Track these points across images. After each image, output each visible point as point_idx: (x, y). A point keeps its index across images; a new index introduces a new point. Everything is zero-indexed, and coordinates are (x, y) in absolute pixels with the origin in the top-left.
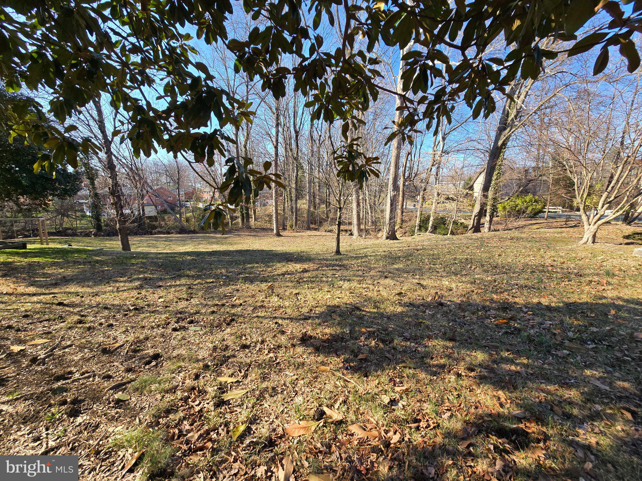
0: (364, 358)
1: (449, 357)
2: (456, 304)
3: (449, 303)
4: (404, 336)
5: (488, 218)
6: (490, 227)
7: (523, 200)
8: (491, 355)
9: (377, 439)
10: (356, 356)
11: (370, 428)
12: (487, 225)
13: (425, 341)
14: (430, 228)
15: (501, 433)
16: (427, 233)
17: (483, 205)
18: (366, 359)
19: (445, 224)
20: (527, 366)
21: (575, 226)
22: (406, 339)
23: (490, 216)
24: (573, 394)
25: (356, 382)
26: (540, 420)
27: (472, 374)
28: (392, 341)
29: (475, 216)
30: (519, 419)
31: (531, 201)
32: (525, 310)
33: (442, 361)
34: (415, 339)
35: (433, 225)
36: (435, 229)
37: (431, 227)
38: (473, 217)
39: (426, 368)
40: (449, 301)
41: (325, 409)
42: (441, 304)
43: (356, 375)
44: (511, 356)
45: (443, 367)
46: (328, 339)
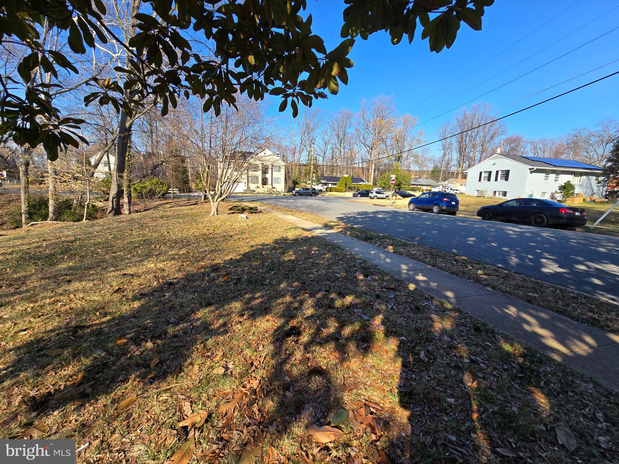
0: (158, 361)
1: (221, 316)
2: (182, 279)
3: (175, 281)
4: (172, 323)
5: (126, 200)
6: (130, 209)
7: (151, 182)
8: (241, 300)
9: (244, 397)
10: (148, 366)
11: (231, 397)
12: (126, 207)
13: (193, 316)
14: (51, 215)
15: (288, 334)
16: (49, 221)
17: (119, 186)
18: (160, 361)
19: (71, 209)
20: (262, 296)
21: (195, 204)
22: (177, 324)
23: (128, 197)
24: (288, 299)
25: (177, 383)
26: (293, 317)
27: (245, 317)
28: (166, 333)
29: (113, 198)
30: (287, 322)
31: (157, 183)
32: (228, 266)
33: (221, 321)
34: (182, 319)
35: (55, 211)
36: (59, 215)
37: (54, 214)
38: (111, 199)
39: (215, 333)
40: (173, 279)
41: (181, 424)
42: (171, 284)
43: (169, 379)
44: (250, 295)
45: (225, 324)
46: (83, 377)
